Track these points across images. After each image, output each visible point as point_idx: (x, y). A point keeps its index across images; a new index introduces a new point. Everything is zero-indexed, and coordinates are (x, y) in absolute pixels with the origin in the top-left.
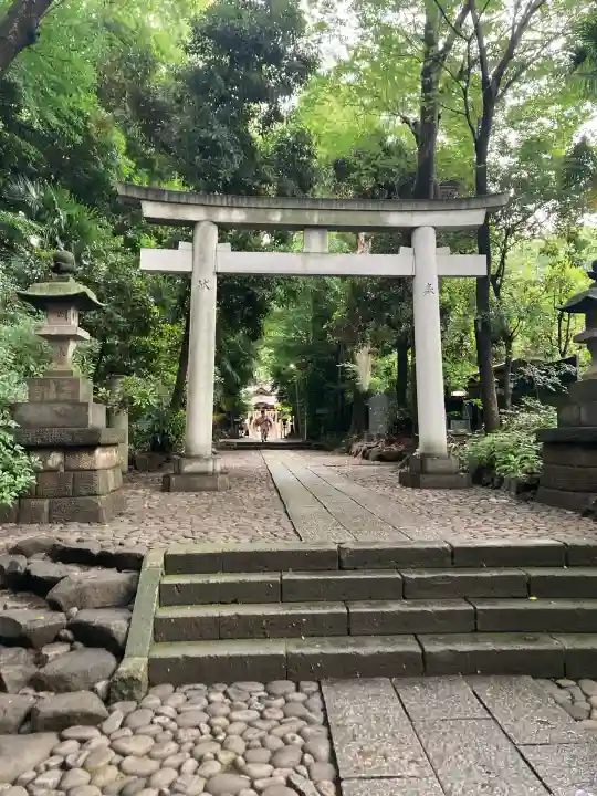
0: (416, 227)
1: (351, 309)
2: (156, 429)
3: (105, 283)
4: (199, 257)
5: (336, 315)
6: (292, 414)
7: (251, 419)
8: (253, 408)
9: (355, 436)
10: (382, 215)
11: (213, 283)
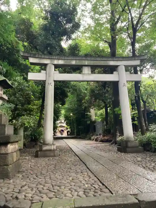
0: (119, 65)
1: (91, 96)
2: (32, 134)
3: (17, 88)
4: (48, 75)
5: (86, 98)
6: (70, 128)
7: (58, 130)
8: (59, 127)
9: (92, 134)
10: (108, 62)
11: (53, 84)
